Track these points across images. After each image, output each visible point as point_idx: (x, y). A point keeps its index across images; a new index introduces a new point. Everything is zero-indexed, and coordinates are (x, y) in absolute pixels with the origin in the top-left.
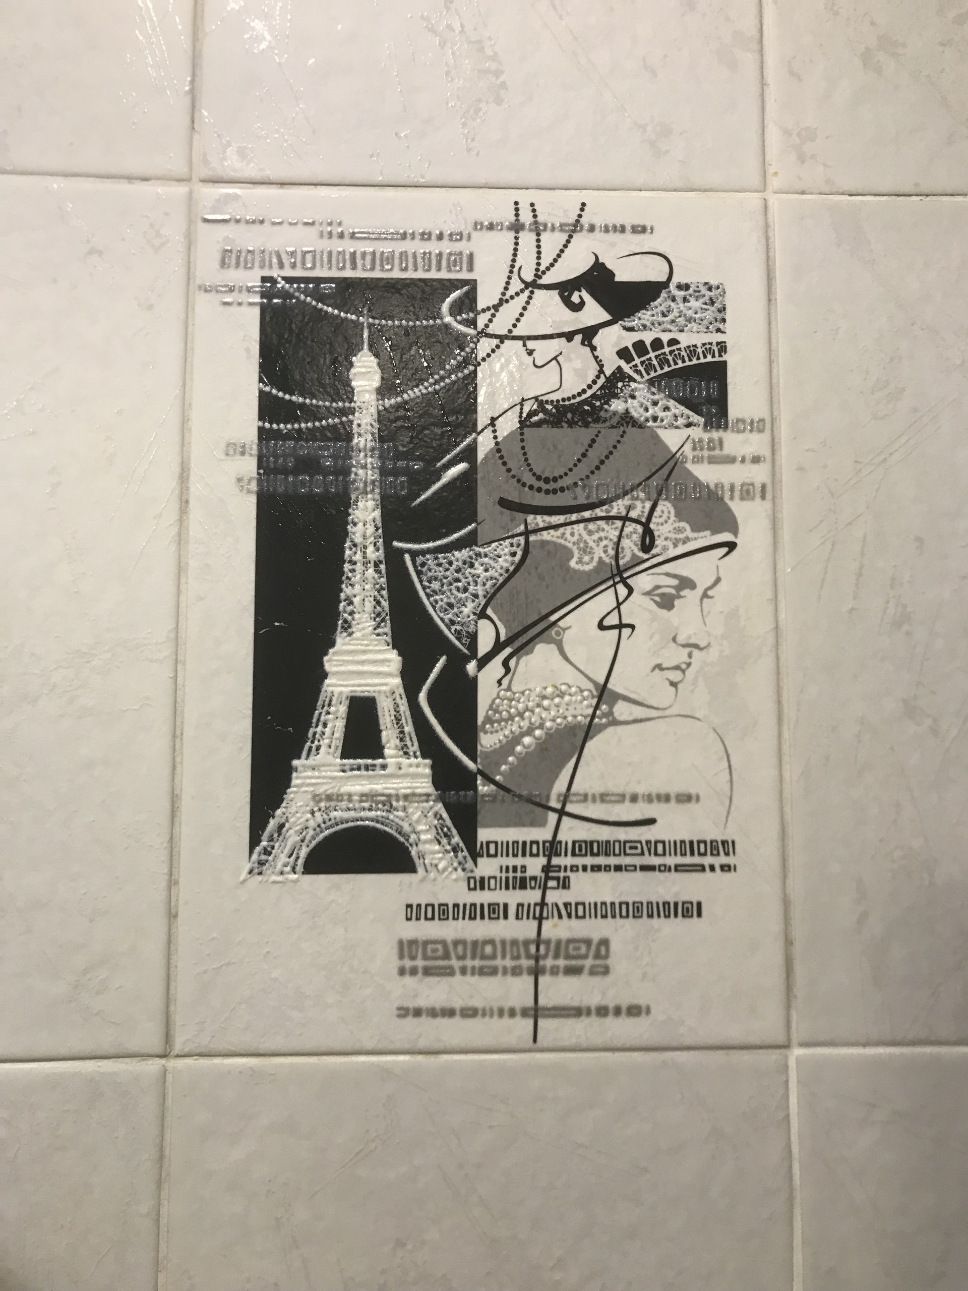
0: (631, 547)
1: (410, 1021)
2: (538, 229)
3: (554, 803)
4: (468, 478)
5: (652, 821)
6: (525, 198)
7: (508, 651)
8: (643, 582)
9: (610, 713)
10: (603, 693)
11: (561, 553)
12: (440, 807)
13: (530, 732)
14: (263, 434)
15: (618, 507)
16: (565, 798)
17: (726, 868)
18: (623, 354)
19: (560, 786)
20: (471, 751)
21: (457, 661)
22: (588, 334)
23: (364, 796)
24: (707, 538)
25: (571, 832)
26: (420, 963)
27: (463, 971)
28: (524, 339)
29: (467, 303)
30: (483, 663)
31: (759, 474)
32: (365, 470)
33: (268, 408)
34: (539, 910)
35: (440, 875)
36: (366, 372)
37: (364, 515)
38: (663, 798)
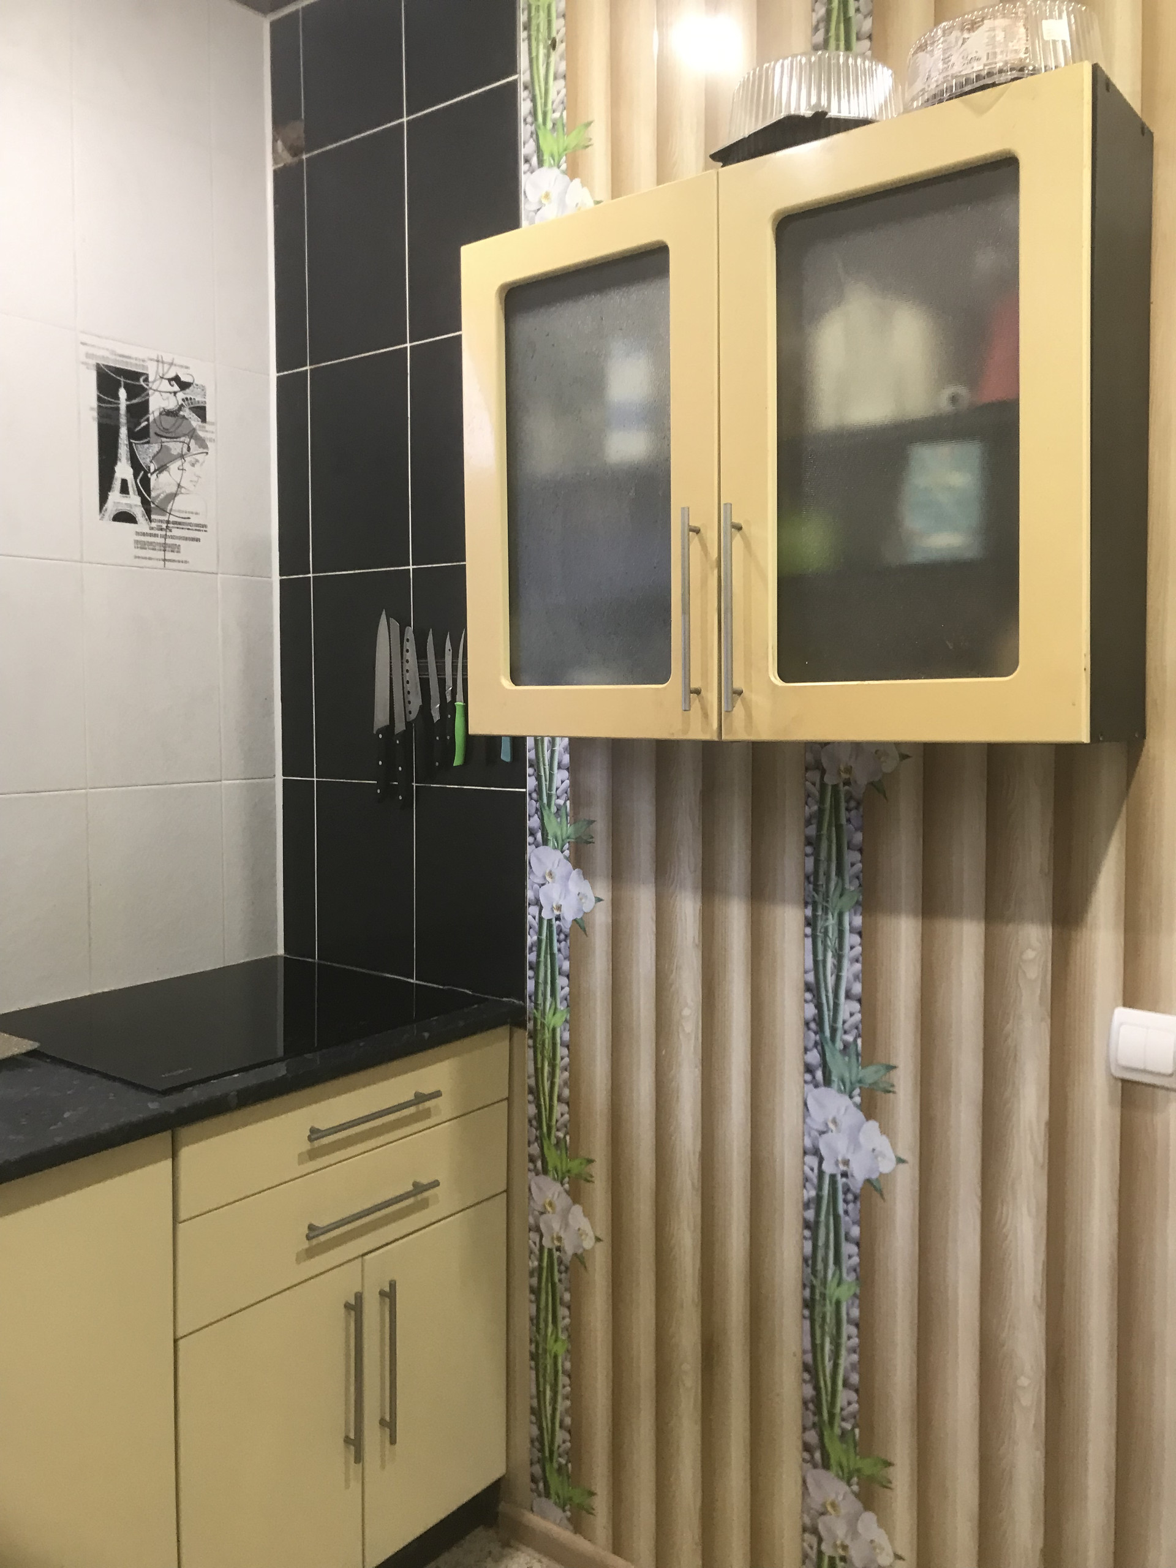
0: (185, 450)
1: (137, 559)
2: (163, 362)
3: (168, 511)
4: (147, 426)
5: (189, 518)
6: (160, 354)
8: (188, 459)
9: (180, 491)
10: (179, 485)
11: (168, 449)
12: (143, 509)
14: (99, 407)
15: (182, 439)
16: (171, 510)
17: (205, 531)
18: (183, 400)
19: (169, 507)
21: (146, 473)
22: (175, 393)
23: (126, 504)
24: (201, 450)
25: (172, 519)
26: (139, 546)
28: (160, 392)
29: (146, 380)
30: (152, 474)
32: (123, 420)
33: (99, 399)
34: (165, 537)
35: (143, 525)
36: (122, 393)
37: (123, 432)
38: (192, 513)
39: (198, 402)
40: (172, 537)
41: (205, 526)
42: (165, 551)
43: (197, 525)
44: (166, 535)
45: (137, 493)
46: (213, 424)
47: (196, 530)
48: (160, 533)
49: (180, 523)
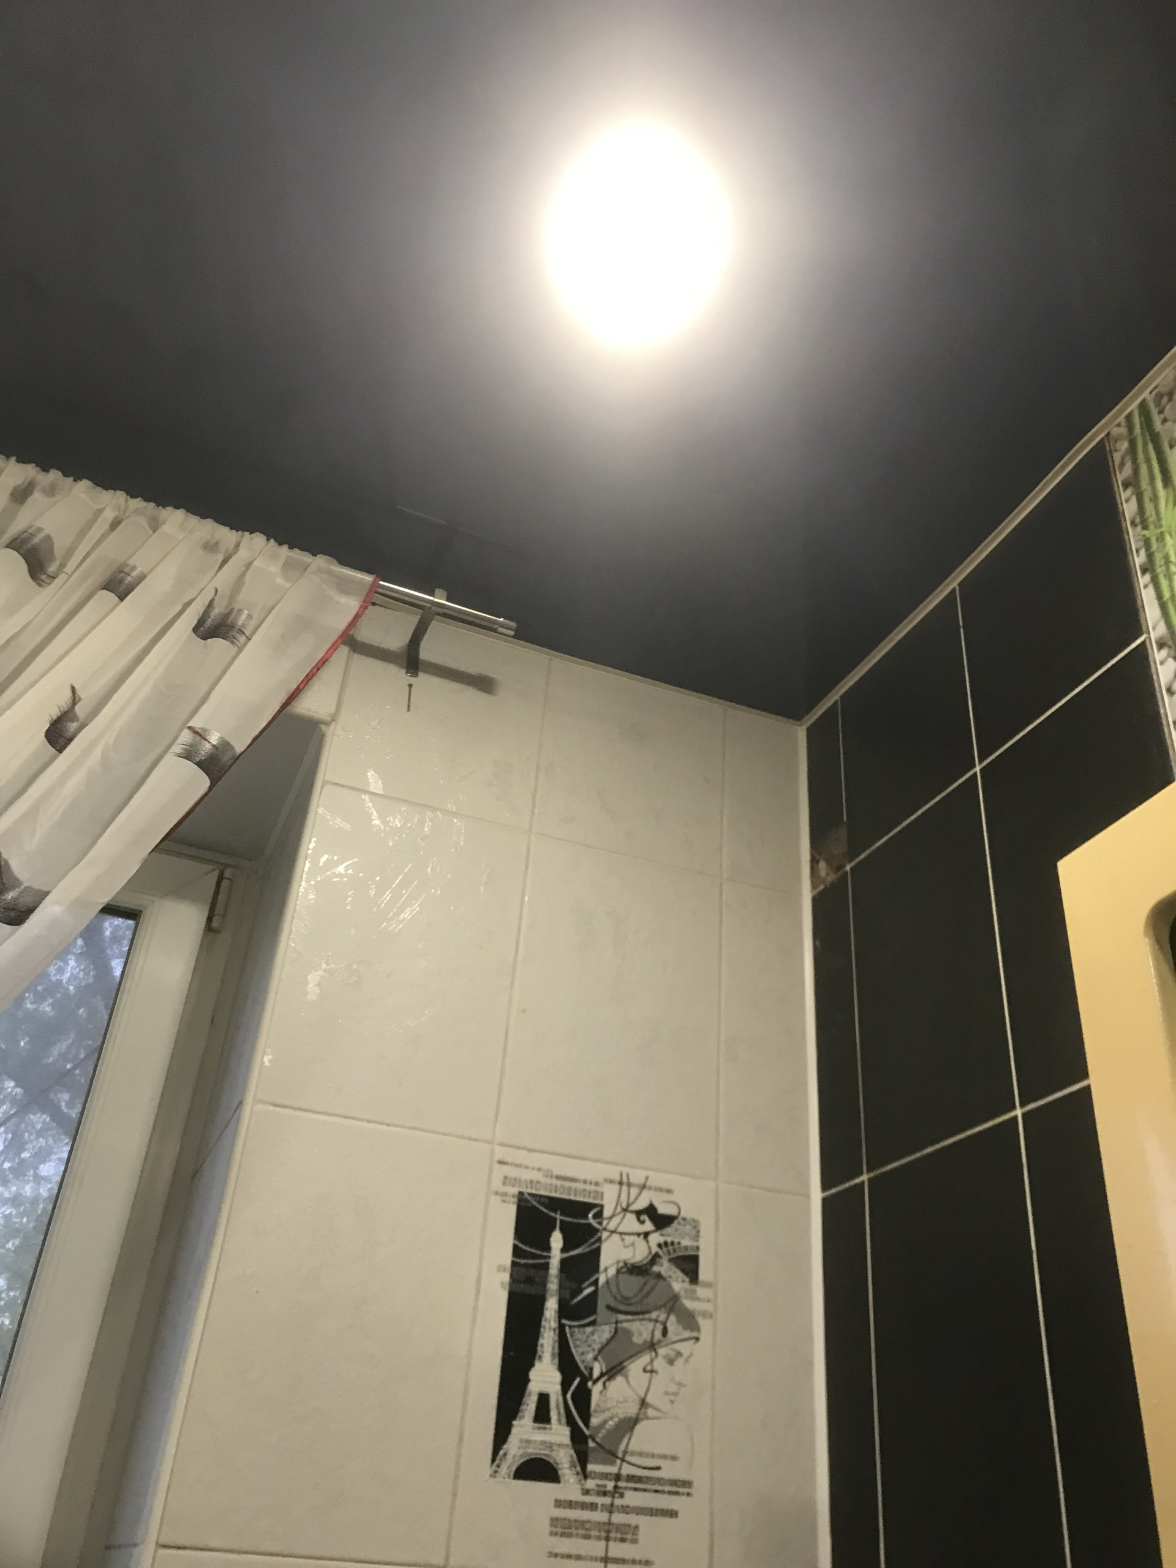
0: (658, 1335)
1: (552, 1560)
2: (629, 1185)
3: (620, 1455)
4: (594, 1294)
5: (658, 1468)
6: (625, 1170)
7: (605, 1378)
8: (662, 1351)
9: (645, 1413)
10: (643, 1403)
11: (628, 1333)
12: (572, 1452)
13: (612, 1418)
14: (514, 1264)
15: (654, 1315)
16: (625, 1452)
17: (688, 1494)
18: (659, 1246)
19: (622, 1447)
20: (587, 1425)
21: (584, 1380)
22: (646, 1235)
23: (543, 1443)
24: (687, 1334)
25: (627, 1470)
26: (560, 1530)
27: (577, 1535)
28: (621, 1234)
29: (599, 1215)
30: (595, 1382)
31: (708, 1307)
32: (553, 1285)
33: (516, 1252)
34: (611, 1508)
35: (570, 1486)
36: (557, 1240)
37: (551, 1306)
38: (665, 1457)
39: (686, 1248)
40: (625, 1509)
41: (687, 1484)
42: (607, 1539)
43: (674, 1482)
44: (612, 1505)
45: (564, 1420)
46: (709, 1285)
47: (670, 1493)
48: (601, 1500)
49: (640, 1479)
